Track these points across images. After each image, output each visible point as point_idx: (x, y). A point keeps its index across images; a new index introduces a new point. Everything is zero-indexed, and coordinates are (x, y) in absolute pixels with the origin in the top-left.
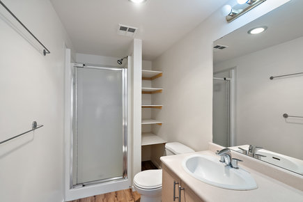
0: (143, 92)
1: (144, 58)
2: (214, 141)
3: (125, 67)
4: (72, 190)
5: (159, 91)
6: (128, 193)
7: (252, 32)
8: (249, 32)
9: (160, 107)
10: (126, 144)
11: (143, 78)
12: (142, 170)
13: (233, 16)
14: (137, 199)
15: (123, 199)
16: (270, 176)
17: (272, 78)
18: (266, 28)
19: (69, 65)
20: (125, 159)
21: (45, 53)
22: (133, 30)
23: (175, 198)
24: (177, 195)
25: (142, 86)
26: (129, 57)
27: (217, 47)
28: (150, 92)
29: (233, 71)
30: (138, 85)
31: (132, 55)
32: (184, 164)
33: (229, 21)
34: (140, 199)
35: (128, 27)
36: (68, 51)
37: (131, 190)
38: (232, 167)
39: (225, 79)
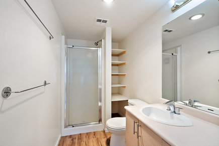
0: (113, 65)
1: (113, 41)
2: (163, 97)
3: (100, 47)
4: (66, 129)
5: (124, 64)
6: (102, 133)
7: (193, 18)
8: (190, 19)
9: (124, 75)
10: (100, 101)
11: (113, 55)
12: (112, 117)
13: (177, 7)
14: (108, 137)
15: (99, 137)
16: (204, 120)
17: (209, 52)
18: (203, 15)
19: (64, 46)
20: (100, 111)
21: (50, 38)
22: (105, 22)
23: (134, 132)
24: (136, 131)
25: (112, 60)
26: (103, 40)
27: (166, 31)
28: (117, 65)
29: (179, 48)
30: (109, 60)
31: (104, 38)
32: (141, 110)
33: (173, 11)
34: (110, 137)
35: (102, 19)
36: (63, 37)
37: (104, 131)
38: (175, 113)
39: (173, 54)
